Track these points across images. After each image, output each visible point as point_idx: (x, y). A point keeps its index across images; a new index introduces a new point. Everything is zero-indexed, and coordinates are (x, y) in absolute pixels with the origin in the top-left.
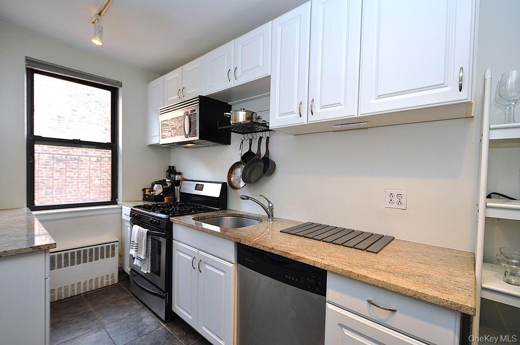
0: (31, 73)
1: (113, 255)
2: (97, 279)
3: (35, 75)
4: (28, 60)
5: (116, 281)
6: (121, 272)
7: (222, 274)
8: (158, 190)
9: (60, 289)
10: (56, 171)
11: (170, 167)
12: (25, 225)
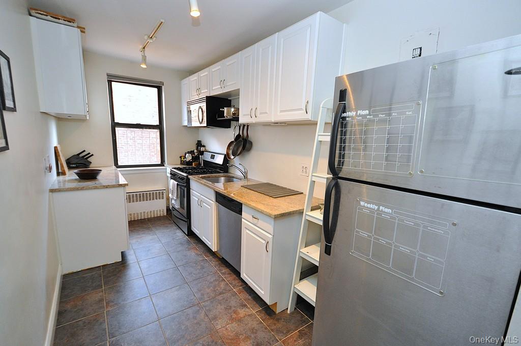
0: (110, 82)
1: (163, 198)
2: (154, 211)
3: (112, 82)
4: (108, 75)
5: (165, 214)
6: (168, 210)
7: (209, 207)
8: (189, 157)
9: (134, 214)
10: (130, 139)
11: (198, 141)
12: (114, 175)
